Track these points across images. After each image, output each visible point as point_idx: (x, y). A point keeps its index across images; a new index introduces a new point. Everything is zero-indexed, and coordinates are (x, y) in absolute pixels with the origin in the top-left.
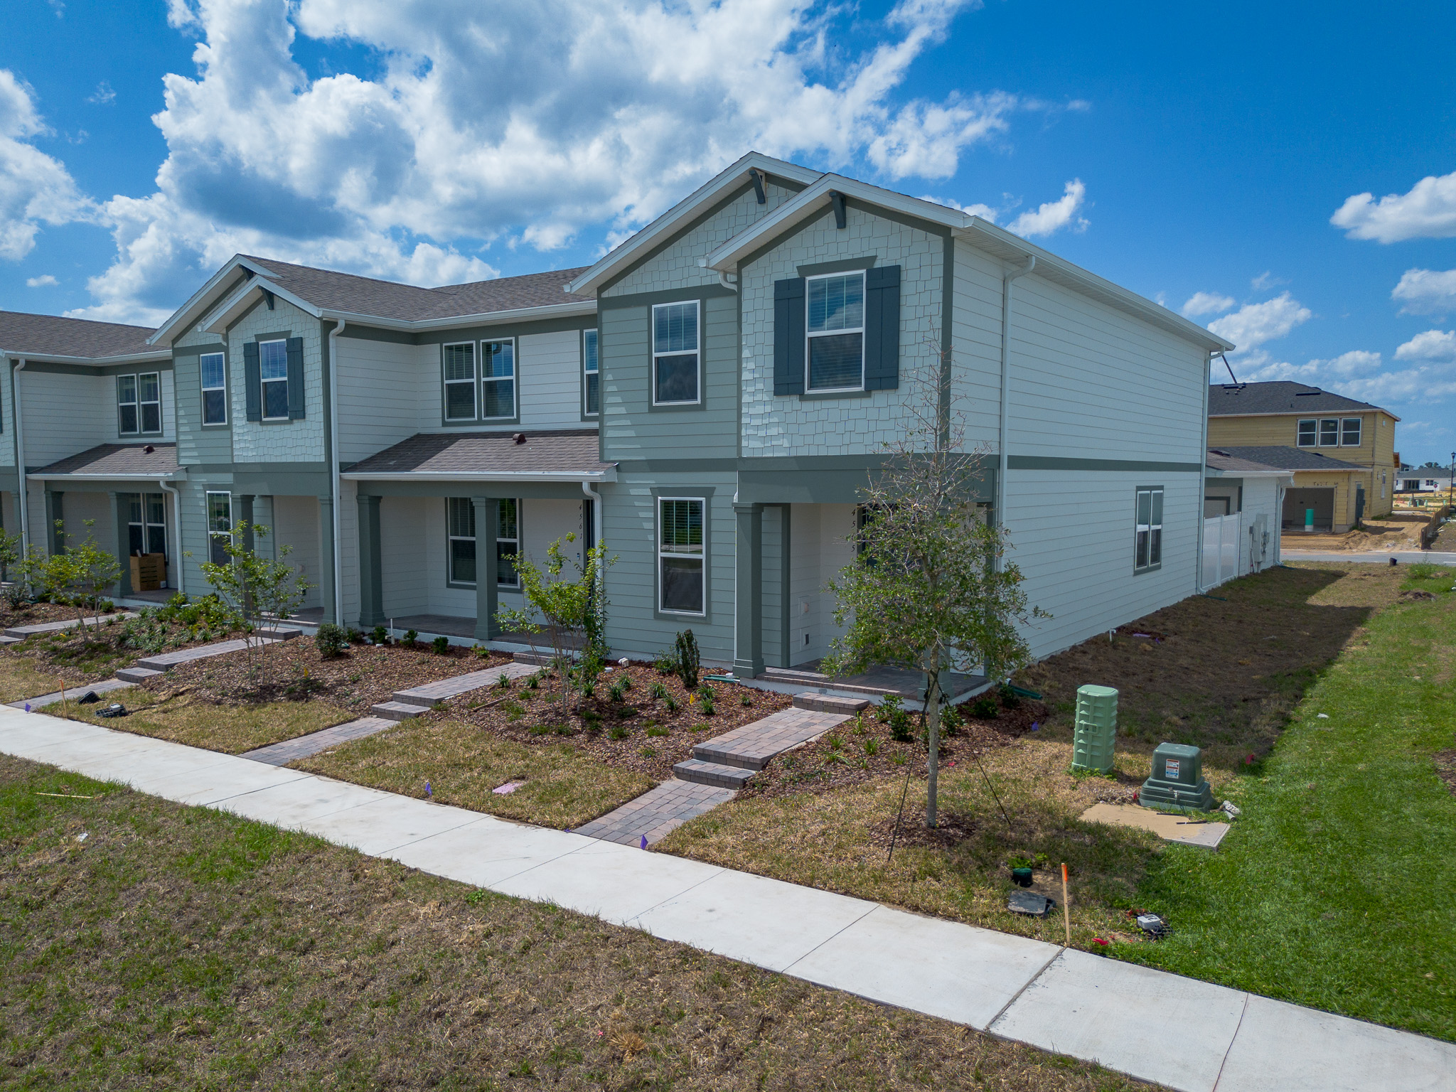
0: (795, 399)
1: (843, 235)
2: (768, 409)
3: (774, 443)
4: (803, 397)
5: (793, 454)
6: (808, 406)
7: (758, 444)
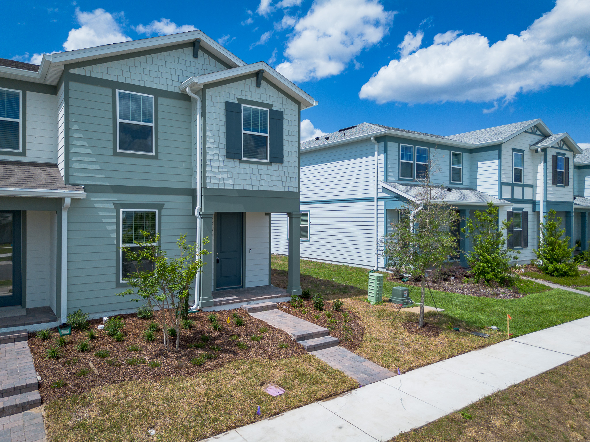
0: (237, 161)
1: (258, 90)
2: (222, 164)
3: (225, 182)
4: (241, 161)
5: (235, 188)
6: (243, 165)
7: (216, 182)
